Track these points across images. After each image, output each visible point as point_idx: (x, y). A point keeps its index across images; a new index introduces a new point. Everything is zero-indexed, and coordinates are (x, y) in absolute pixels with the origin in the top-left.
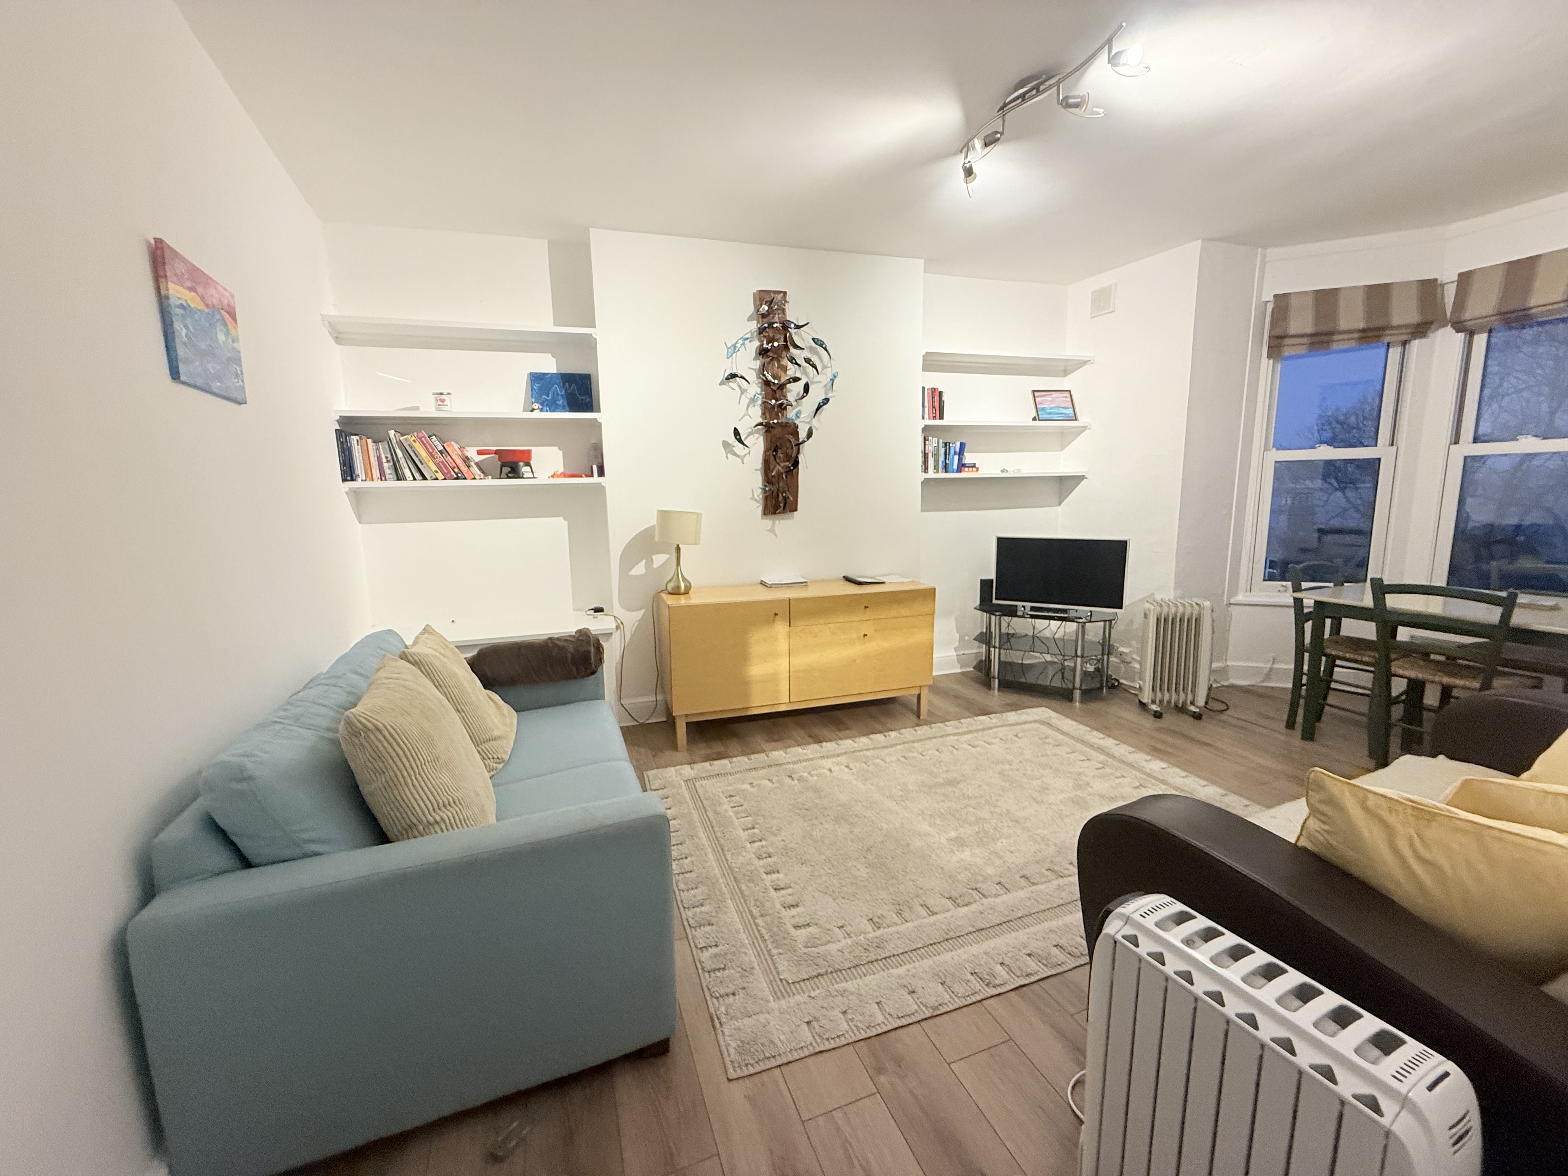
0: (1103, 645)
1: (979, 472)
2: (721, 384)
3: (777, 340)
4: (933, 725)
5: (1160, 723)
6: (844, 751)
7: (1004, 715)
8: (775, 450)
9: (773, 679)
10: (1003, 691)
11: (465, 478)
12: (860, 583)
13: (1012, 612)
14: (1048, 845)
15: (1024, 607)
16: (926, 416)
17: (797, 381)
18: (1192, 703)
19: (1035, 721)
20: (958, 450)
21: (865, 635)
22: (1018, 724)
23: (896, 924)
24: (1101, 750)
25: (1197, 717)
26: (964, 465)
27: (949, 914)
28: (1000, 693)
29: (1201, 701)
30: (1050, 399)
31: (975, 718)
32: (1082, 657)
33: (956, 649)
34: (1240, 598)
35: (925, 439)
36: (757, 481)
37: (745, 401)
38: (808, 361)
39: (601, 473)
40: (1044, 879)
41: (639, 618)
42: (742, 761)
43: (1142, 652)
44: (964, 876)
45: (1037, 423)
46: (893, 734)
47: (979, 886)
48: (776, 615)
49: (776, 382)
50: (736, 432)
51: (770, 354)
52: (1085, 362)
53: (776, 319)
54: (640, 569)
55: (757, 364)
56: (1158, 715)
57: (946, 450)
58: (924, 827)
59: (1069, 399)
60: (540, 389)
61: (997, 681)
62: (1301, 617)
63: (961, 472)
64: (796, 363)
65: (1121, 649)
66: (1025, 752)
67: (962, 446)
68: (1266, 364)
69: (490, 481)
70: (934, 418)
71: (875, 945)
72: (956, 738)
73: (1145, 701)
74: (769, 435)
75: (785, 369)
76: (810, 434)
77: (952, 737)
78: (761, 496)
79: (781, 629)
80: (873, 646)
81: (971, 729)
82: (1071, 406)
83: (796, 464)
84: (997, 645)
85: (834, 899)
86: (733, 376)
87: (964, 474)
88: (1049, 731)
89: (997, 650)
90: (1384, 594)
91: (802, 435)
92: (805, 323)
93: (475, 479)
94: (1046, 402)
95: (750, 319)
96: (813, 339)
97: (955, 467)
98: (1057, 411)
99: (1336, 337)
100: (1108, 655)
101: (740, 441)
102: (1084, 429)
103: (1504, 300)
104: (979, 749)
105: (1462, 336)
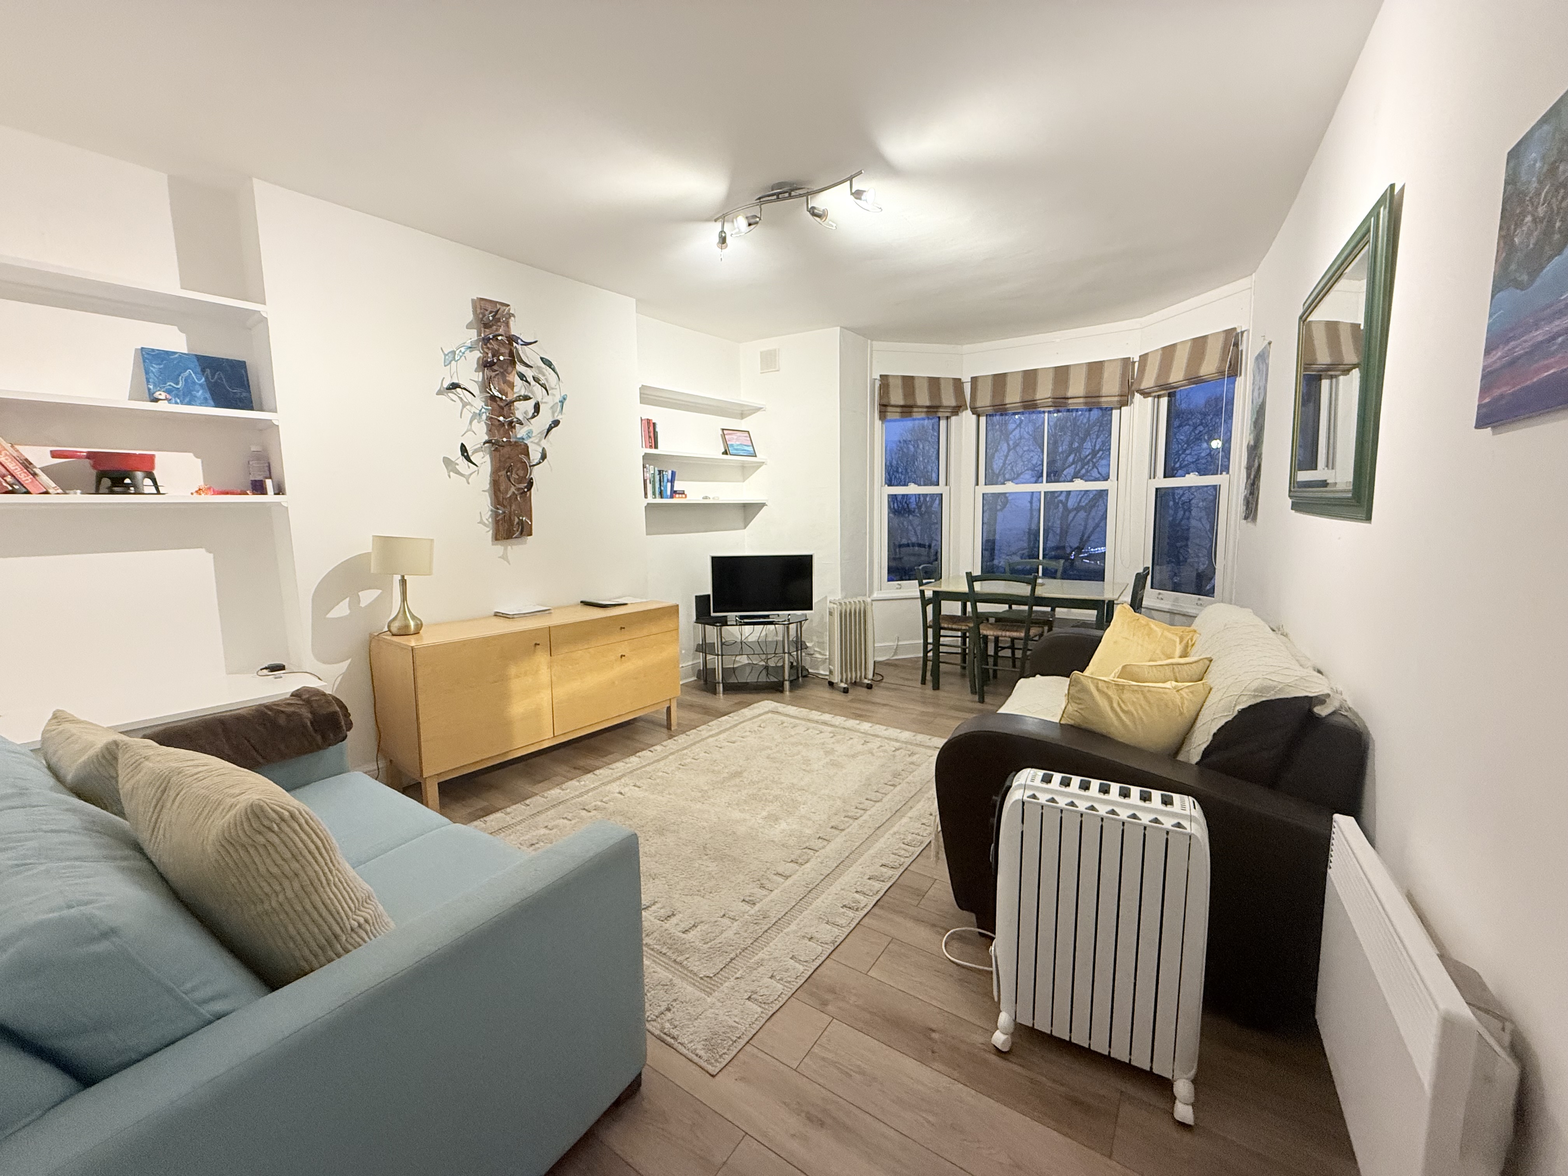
0: (799, 641)
1: (687, 498)
2: (439, 393)
3: (502, 354)
5: (850, 696)
6: (620, 774)
8: (510, 470)
9: (536, 713)
10: (727, 694)
11: (28, 492)
12: (605, 606)
14: (834, 800)
16: (644, 445)
17: (528, 399)
18: (866, 677)
19: (767, 713)
20: (670, 477)
21: (622, 656)
22: (754, 717)
23: (766, 896)
24: (825, 723)
25: (869, 687)
26: (675, 492)
27: (799, 873)
28: (725, 696)
29: (871, 674)
30: (735, 437)
31: (720, 719)
32: (789, 653)
34: (876, 595)
35: (644, 467)
36: (485, 502)
37: (467, 415)
38: (536, 379)
39: (280, 490)
40: (848, 825)
41: (344, 670)
42: (517, 810)
44: (792, 841)
45: (725, 457)
47: (807, 844)
48: (536, 645)
49: (503, 397)
50: (463, 448)
51: (495, 367)
52: (759, 409)
53: (501, 331)
54: (342, 610)
55: (479, 377)
56: (846, 691)
57: (660, 477)
58: (737, 815)
59: (748, 438)
60: (161, 372)
61: (721, 687)
62: (925, 602)
63: (674, 498)
64: (527, 381)
65: (808, 644)
66: (775, 737)
67: (673, 474)
68: (878, 423)
69: (77, 497)
70: (651, 447)
71: (761, 917)
72: (714, 738)
73: (834, 682)
74: (498, 454)
75: (512, 385)
76: (544, 457)
77: (710, 739)
78: (490, 520)
79: (542, 659)
80: (632, 665)
81: (721, 729)
82: (750, 444)
83: (529, 486)
84: (720, 653)
85: (703, 897)
86: (454, 386)
87: (676, 500)
88: (782, 718)
89: (720, 657)
90: (973, 582)
91: (535, 456)
92: (533, 341)
93: (47, 493)
94: (733, 440)
95: (469, 326)
96: (542, 359)
97: (669, 493)
98: (741, 448)
99: (915, 410)
100: (801, 650)
102: (762, 464)
103: (993, 397)
104: (739, 743)
105: (974, 417)
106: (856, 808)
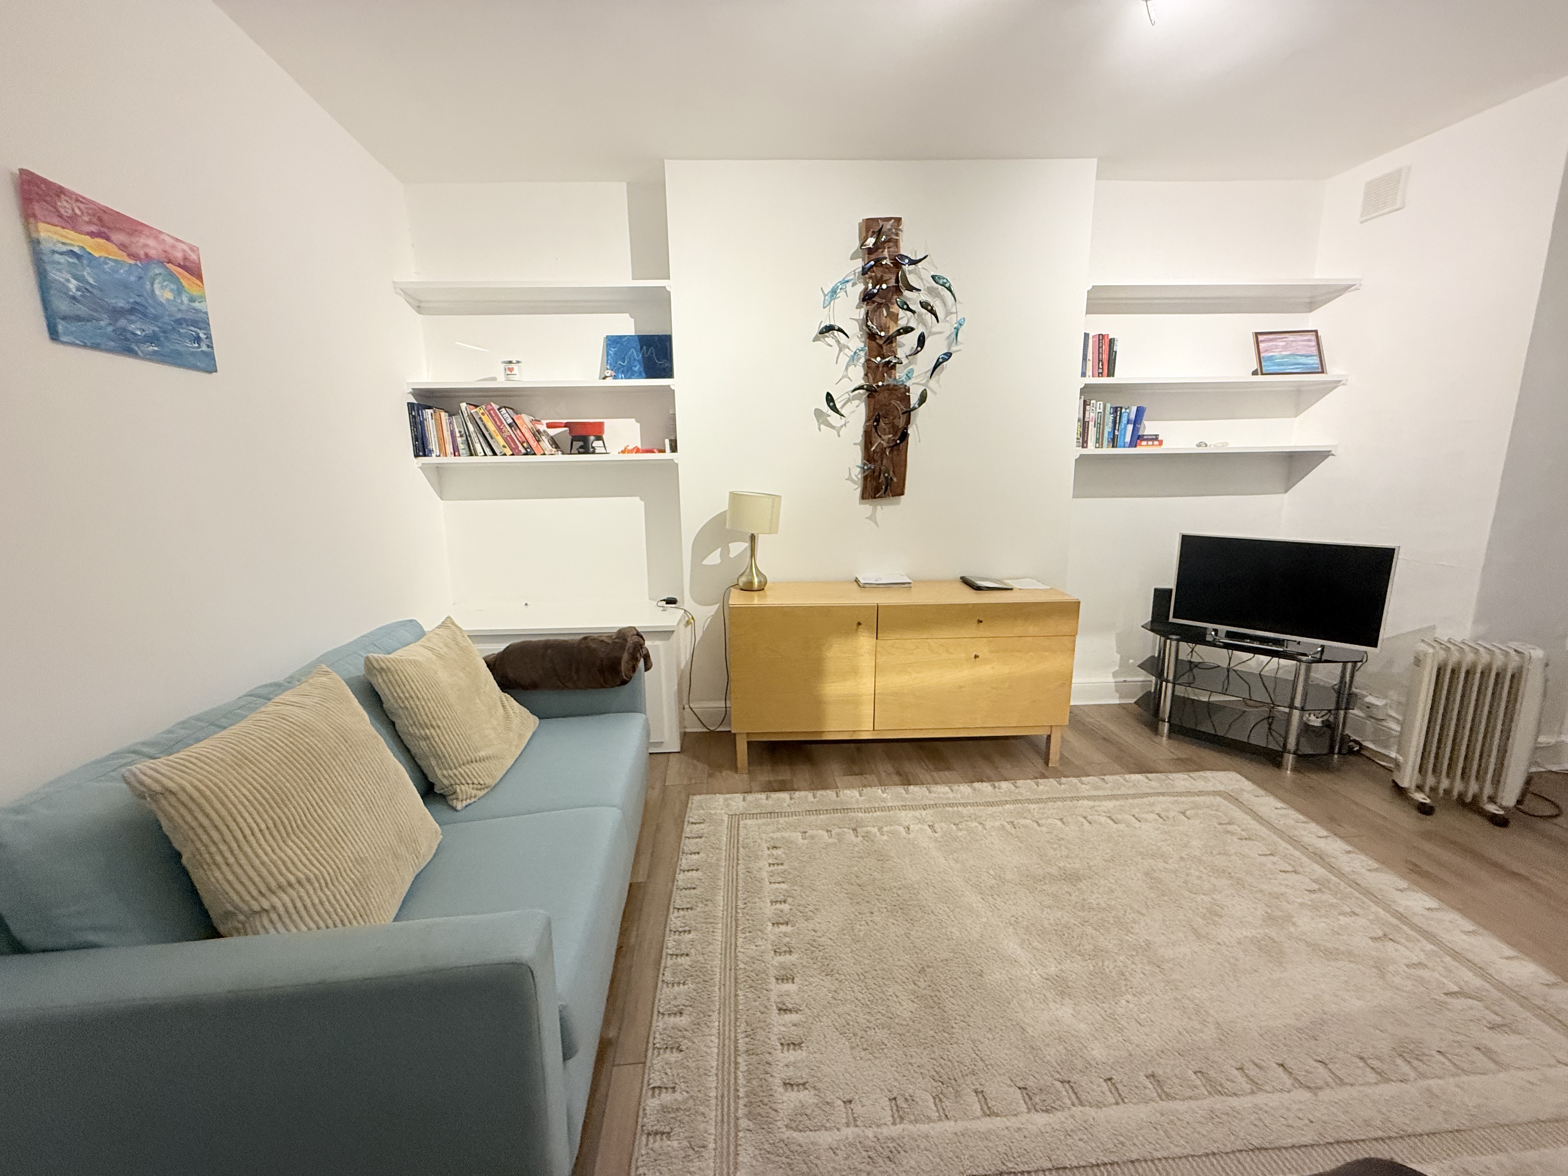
0: (1339, 693)
1: (1162, 447)
2: (816, 339)
3: (886, 282)
4: (1063, 780)
5: (1428, 823)
7: (1171, 776)
8: (877, 421)
9: (854, 701)
10: (1173, 740)
11: (535, 454)
12: (978, 588)
13: (1197, 637)
14: (1203, 1022)
15: (1216, 631)
16: (1089, 372)
17: (910, 332)
18: (1492, 799)
19: (1216, 793)
20: (1133, 417)
21: (976, 657)
22: (1188, 793)
24: (1319, 857)
25: (1500, 822)
26: (1141, 438)
27: (1013, 1122)
28: (1171, 741)
29: (1510, 795)
30: (1283, 344)
31: (1127, 776)
32: (1303, 709)
33: (1115, 675)
35: (1085, 404)
36: (856, 456)
37: (844, 359)
39: (674, 449)
40: (1189, 1093)
41: (713, 613)
43: (1407, 707)
44: (1053, 1053)
45: (1260, 378)
46: (1005, 785)
47: (1075, 1077)
48: (859, 624)
49: (883, 334)
51: (877, 299)
52: (1346, 288)
53: (886, 253)
54: (714, 558)
55: (861, 313)
56: (1425, 810)
57: (1115, 418)
58: (1012, 946)
59: (1314, 343)
60: (615, 354)
61: (1167, 725)
63: (1135, 446)
64: (909, 309)
65: (1370, 699)
66: (1194, 843)
67: (1140, 412)
69: (560, 457)
70: (1100, 374)
72: (1091, 803)
73: (1405, 783)
74: (873, 401)
75: (895, 318)
76: (923, 399)
77: (1086, 802)
78: (859, 476)
79: (865, 642)
80: (987, 671)
81: (1116, 792)
82: (1316, 352)
83: (904, 436)
84: (1171, 678)
86: (830, 329)
87: (1143, 450)
88: (1237, 813)
89: (1170, 685)
91: (914, 400)
92: (922, 257)
93: (544, 454)
94: (1275, 349)
95: (853, 256)
96: (933, 277)
97: (1128, 439)
98: (1292, 360)
100: (1347, 708)
101: (834, 409)
102: (1335, 384)
104: (1122, 826)
106: (1241, 1069)
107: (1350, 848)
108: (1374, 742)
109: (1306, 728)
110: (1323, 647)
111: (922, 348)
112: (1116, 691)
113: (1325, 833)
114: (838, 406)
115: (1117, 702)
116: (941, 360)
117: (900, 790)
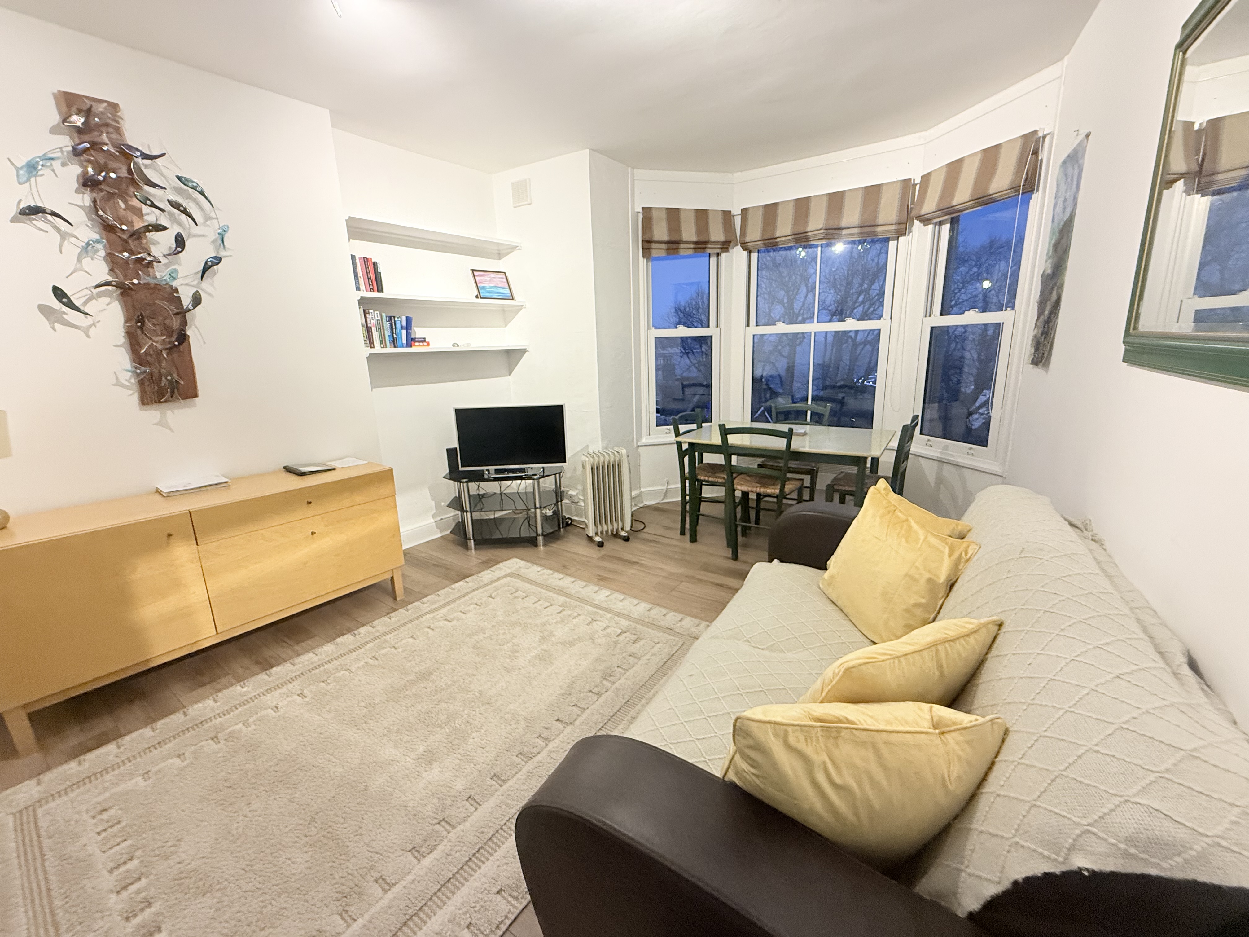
0: (556, 493)
1: (430, 346)
2: (13, 220)
3: (113, 170)
4: (410, 606)
5: (603, 551)
6: (299, 672)
7: (479, 575)
8: (142, 320)
9: (185, 613)
10: (480, 549)
12: (303, 474)
13: (479, 477)
14: (517, 723)
15: (488, 470)
16: (362, 287)
18: (622, 529)
19: (506, 576)
20: (404, 324)
21: (313, 533)
22: (491, 582)
24: (561, 591)
25: (627, 539)
26: (413, 340)
27: (410, 877)
28: (478, 552)
29: (628, 525)
30: (488, 279)
31: (453, 586)
32: (540, 508)
33: (433, 516)
34: (644, 441)
35: (365, 313)
36: (121, 359)
37: (72, 250)
43: (583, 492)
44: (431, 808)
45: (480, 301)
46: (363, 630)
47: (448, 812)
48: (170, 535)
49: (124, 227)
51: (104, 187)
52: (515, 248)
53: (104, 139)
55: (86, 199)
56: (601, 545)
57: (391, 324)
58: (389, 752)
59: (505, 280)
61: (472, 541)
62: (682, 454)
63: (411, 346)
65: (571, 492)
67: (408, 320)
68: (642, 262)
70: (372, 290)
72: (432, 615)
73: (590, 535)
74: (129, 299)
75: (139, 213)
77: (428, 616)
78: (133, 381)
79: (182, 551)
80: (326, 543)
81: (447, 600)
82: (507, 286)
83: (183, 338)
84: (468, 509)
86: (35, 211)
87: (415, 349)
88: (519, 583)
89: (469, 514)
90: (726, 435)
94: (486, 281)
95: (54, 131)
97: (404, 341)
98: (495, 290)
99: (682, 246)
100: (561, 500)
101: (71, 305)
102: (520, 307)
103: (764, 230)
105: (745, 253)
107: (573, 579)
108: (576, 515)
109: (545, 518)
110: (543, 468)
111: (183, 249)
112: (438, 528)
113: (561, 576)
114: (77, 303)
115: (440, 535)
116: (210, 263)
117: (263, 676)
